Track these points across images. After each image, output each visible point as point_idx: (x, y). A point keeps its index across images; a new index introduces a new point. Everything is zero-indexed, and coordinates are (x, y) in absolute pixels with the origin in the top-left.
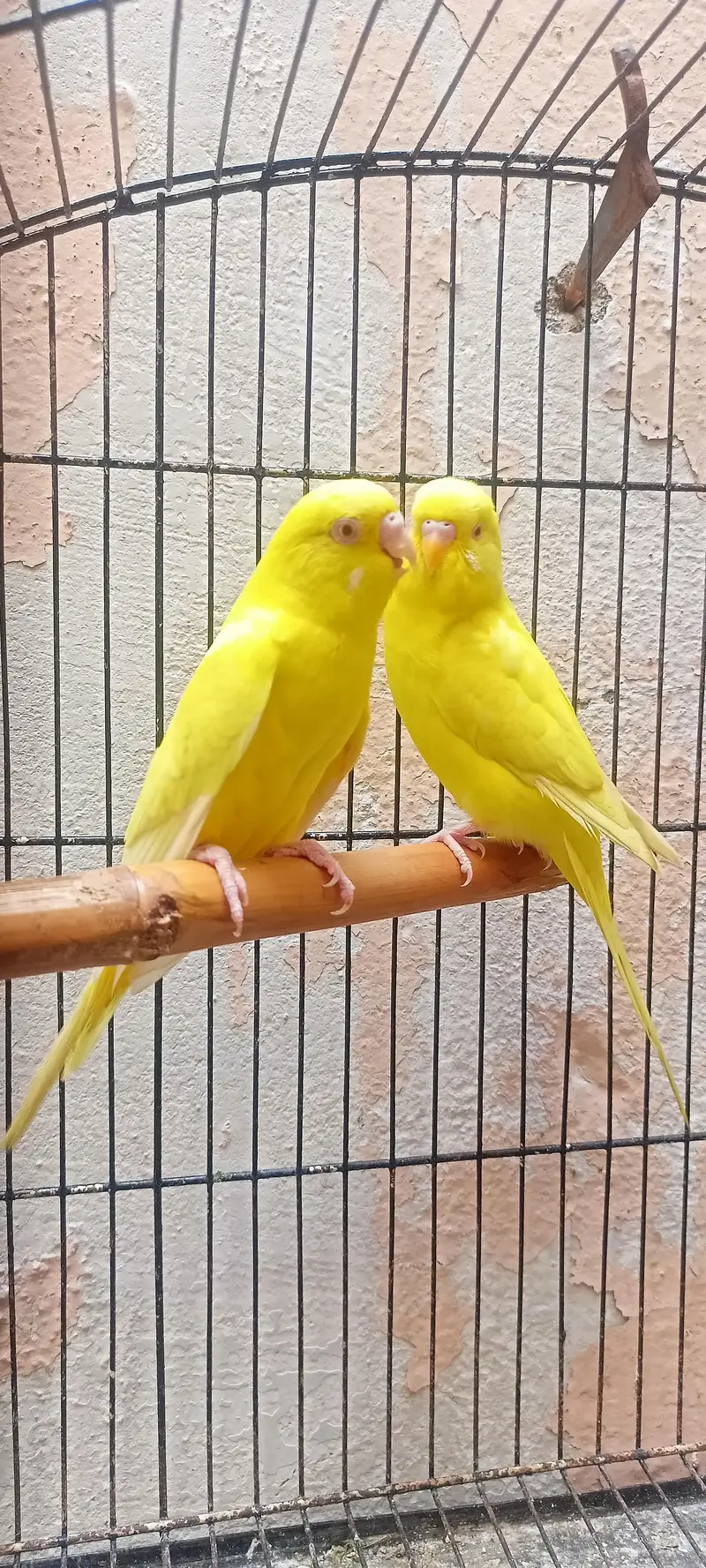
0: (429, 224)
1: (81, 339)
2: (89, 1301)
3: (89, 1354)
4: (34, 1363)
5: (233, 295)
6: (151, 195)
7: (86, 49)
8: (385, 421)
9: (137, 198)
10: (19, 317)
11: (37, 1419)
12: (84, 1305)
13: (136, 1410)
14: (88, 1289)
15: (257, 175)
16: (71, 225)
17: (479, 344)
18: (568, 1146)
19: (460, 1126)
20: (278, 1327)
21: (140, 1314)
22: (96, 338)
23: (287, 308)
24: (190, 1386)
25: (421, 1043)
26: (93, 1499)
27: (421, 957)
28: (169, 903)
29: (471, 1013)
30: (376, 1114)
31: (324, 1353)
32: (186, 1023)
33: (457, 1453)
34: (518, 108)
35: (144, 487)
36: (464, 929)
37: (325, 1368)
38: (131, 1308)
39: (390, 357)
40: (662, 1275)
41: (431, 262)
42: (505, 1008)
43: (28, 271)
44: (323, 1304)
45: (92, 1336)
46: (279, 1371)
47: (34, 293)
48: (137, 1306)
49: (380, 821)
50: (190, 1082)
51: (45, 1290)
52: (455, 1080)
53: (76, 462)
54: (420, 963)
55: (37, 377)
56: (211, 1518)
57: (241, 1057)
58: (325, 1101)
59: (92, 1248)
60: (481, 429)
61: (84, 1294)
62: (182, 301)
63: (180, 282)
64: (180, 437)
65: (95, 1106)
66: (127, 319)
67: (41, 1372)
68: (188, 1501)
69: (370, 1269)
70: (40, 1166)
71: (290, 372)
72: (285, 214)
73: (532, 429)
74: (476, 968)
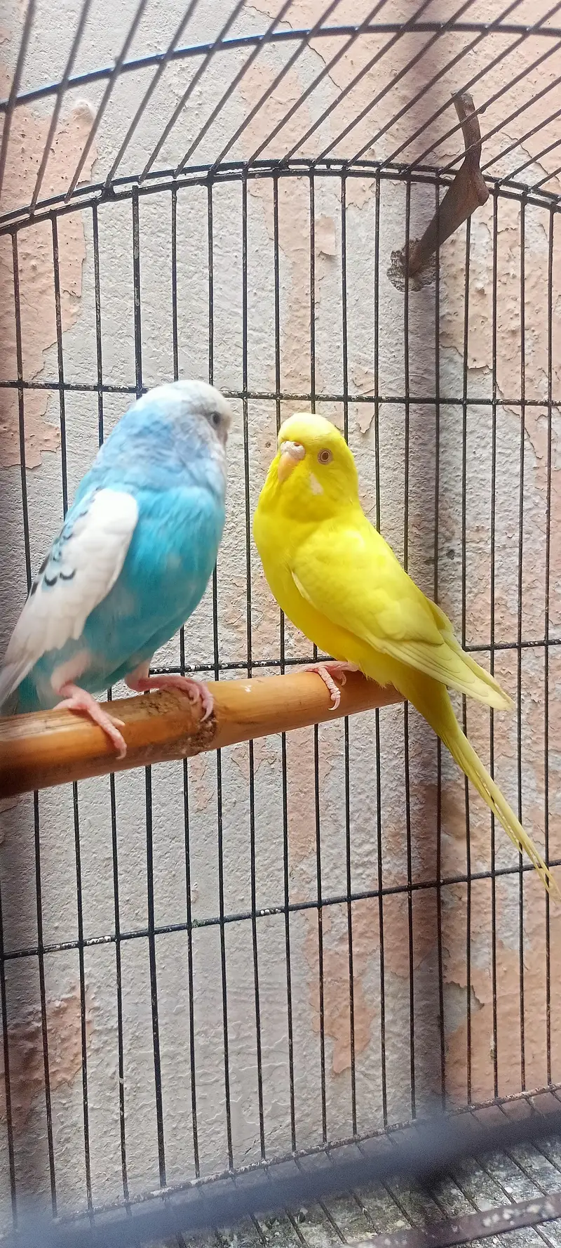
2: (98, 1028)
3: (100, 1068)
4: (59, 1080)
7: (56, 74)
8: (286, 356)
9: (118, 189)
11: (62, 1123)
12: (95, 1031)
13: (137, 1108)
14: (98, 1018)
15: (204, 174)
16: (69, 209)
17: (350, 300)
18: (441, 881)
19: (362, 874)
20: (239, 1034)
21: (137, 1034)
22: (72, 294)
24: (176, 1085)
25: (332, 814)
26: (107, 1180)
27: (329, 751)
29: (366, 789)
30: (302, 869)
31: (272, 1051)
32: (162, 811)
33: (370, 1116)
34: (369, 127)
36: (359, 728)
37: (274, 1062)
38: (131, 1031)
39: (287, 308)
40: (505, 972)
42: (389, 785)
44: (270, 1014)
45: (102, 1055)
46: (241, 1068)
47: (25, 259)
48: (134, 1029)
49: (295, 652)
50: (167, 855)
51: (64, 1022)
52: (357, 840)
53: (77, 388)
54: (329, 756)
55: (29, 323)
57: (204, 833)
58: (266, 862)
59: (99, 987)
60: (354, 362)
61: (95, 1023)
65: (96, 879)
67: (65, 1087)
68: (178, 1174)
69: (303, 985)
70: (57, 928)
71: (218, 320)
73: (389, 362)
74: (368, 756)
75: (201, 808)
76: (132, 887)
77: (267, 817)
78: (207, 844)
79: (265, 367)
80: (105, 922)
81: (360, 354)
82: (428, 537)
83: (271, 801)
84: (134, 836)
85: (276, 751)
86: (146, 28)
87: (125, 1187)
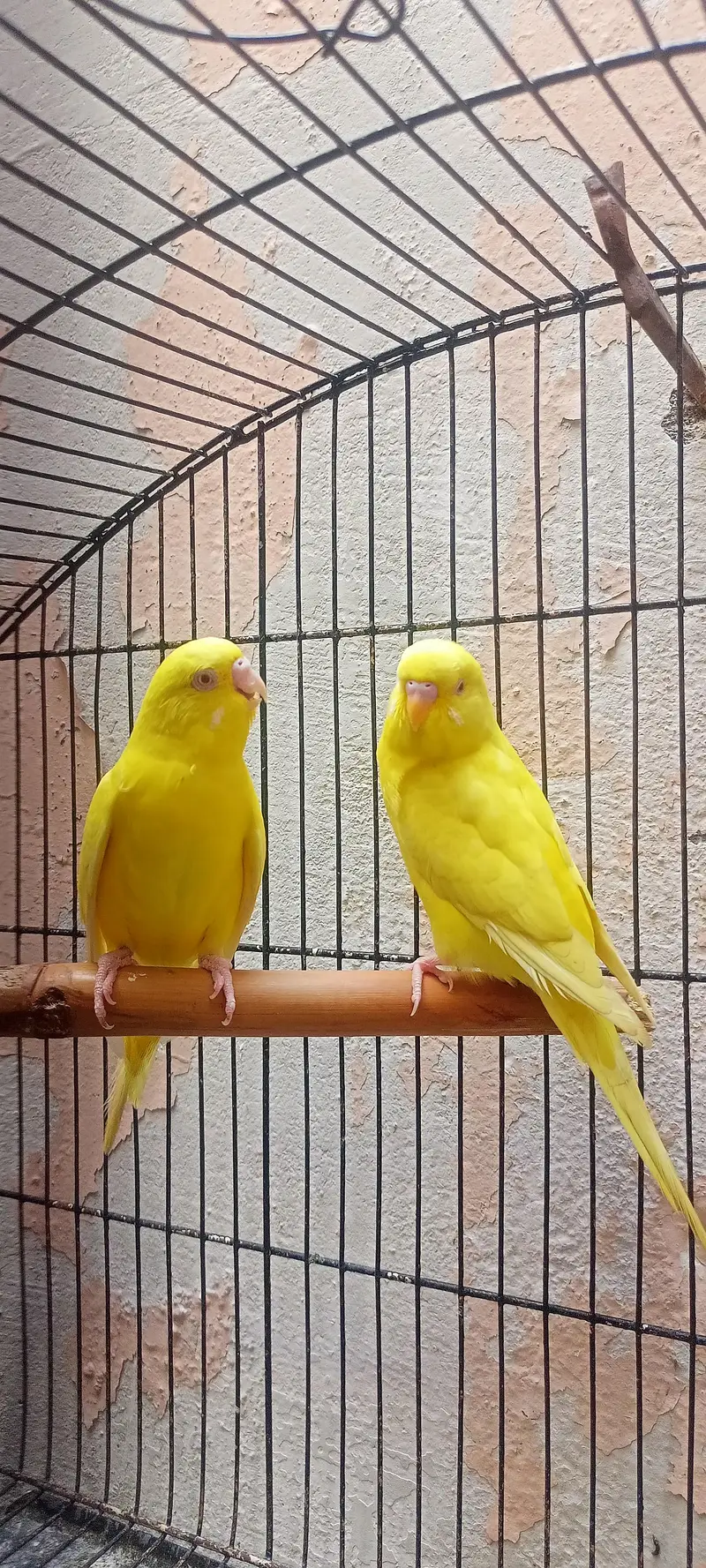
0: (555, 369)
1: (274, 538)
6: (254, 426)
8: (509, 564)
10: (235, 528)
16: (206, 461)
17: (602, 473)
22: (284, 535)
23: (427, 477)
25: (516, 1178)
27: (519, 1090)
28: (57, 994)
29: (568, 1157)
36: (564, 1067)
39: (515, 502)
41: (555, 405)
43: (243, 491)
47: (246, 507)
54: (519, 1096)
55: (244, 573)
60: (602, 556)
62: (346, 490)
63: (345, 475)
66: (305, 514)
71: (429, 534)
72: (429, 395)
73: (655, 549)
74: (574, 1111)
75: (357, 1124)
76: (280, 1194)
77: (432, 1157)
78: (360, 1169)
79: (481, 583)
80: (253, 1224)
81: (611, 544)
82: (697, 800)
83: (439, 1137)
84: (287, 1136)
85: (451, 1074)
86: (378, 220)
87: (233, 1535)
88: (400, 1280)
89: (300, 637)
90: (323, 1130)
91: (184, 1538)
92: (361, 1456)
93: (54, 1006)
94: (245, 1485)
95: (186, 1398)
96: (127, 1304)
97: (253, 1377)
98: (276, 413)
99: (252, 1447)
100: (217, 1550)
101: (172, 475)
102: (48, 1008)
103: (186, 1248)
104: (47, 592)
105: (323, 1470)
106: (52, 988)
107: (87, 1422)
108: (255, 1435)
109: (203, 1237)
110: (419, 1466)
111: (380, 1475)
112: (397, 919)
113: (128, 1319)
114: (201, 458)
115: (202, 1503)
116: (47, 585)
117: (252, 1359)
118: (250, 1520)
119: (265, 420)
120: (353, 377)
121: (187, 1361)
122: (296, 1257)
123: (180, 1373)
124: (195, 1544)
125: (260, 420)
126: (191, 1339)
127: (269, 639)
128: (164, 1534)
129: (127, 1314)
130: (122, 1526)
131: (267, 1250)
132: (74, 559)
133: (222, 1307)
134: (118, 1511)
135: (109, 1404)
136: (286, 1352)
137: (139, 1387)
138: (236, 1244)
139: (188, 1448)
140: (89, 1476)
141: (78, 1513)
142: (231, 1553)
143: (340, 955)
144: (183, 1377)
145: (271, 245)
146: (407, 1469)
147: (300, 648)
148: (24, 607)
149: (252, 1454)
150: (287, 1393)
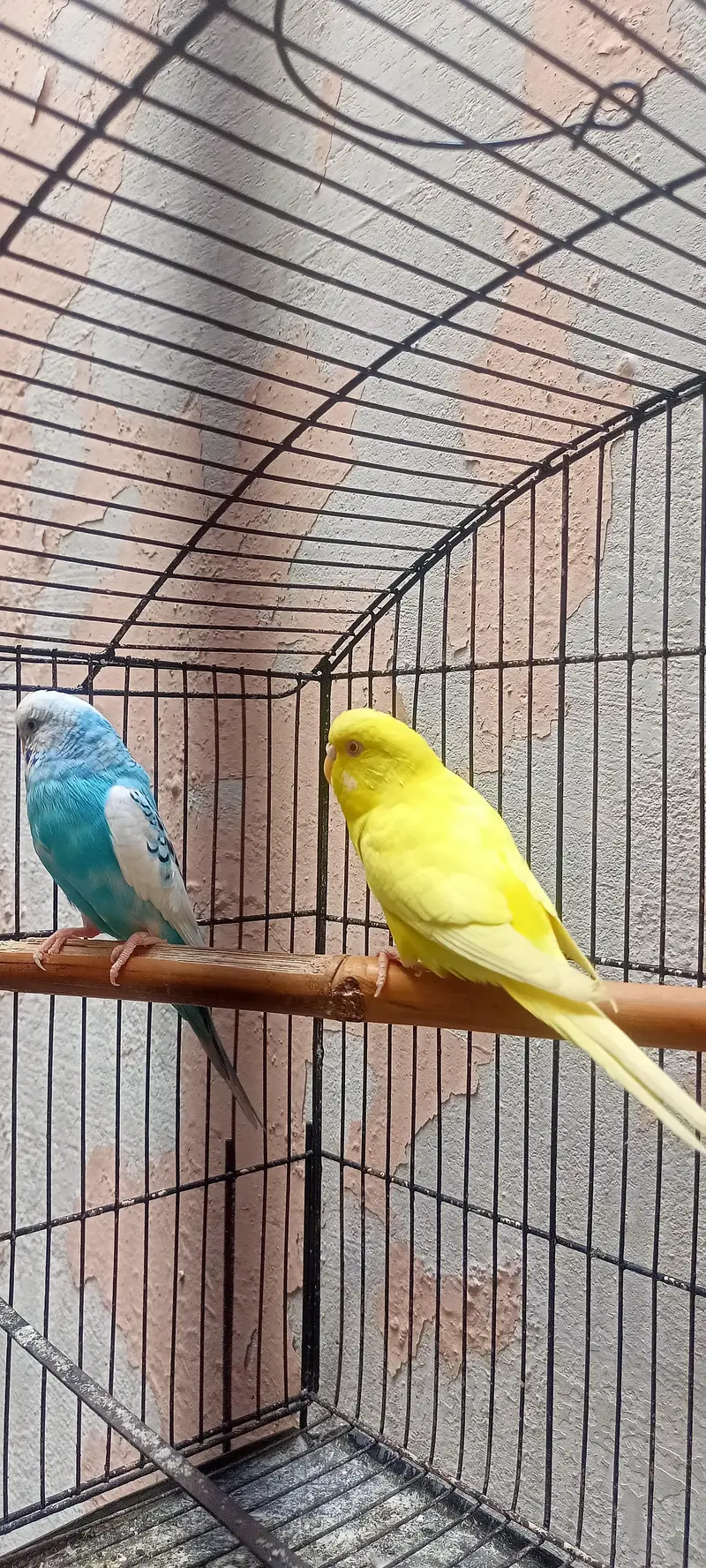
1: (586, 561)
5: (693, 500)
6: (559, 460)
9: (553, 463)
10: (551, 553)
11: (485, 1393)
16: (516, 494)
28: (353, 983)
35: (617, 670)
53: (514, 665)
56: (572, 1550)
61: (520, 1311)
62: (655, 514)
63: (656, 499)
64: (646, 626)
66: (616, 538)
75: (643, 1130)
87: (515, 1500)
88: (676, 1285)
89: (597, 659)
90: (610, 1132)
91: (471, 1494)
92: (634, 1448)
93: (350, 994)
94: (527, 1454)
95: (478, 1364)
96: (429, 1270)
97: (538, 1354)
98: (580, 447)
99: (534, 1420)
100: (499, 1511)
101: (485, 509)
102: (345, 994)
103: (480, 1226)
104: (376, 618)
105: (599, 1454)
106: (349, 978)
107: (392, 1370)
108: (538, 1410)
109: (496, 1219)
110: (689, 1468)
111: (652, 1470)
112: (689, 934)
113: (429, 1283)
114: (512, 491)
115: (488, 1465)
116: (376, 611)
117: (537, 1338)
118: (530, 1488)
119: (570, 452)
120: (653, 407)
121: (480, 1330)
122: (579, 1249)
123: (473, 1340)
124: (481, 1502)
125: (565, 453)
126: (484, 1310)
127: (568, 661)
128: (454, 1487)
129: (428, 1278)
130: (418, 1472)
131: (553, 1238)
132: (399, 588)
133: (512, 1286)
134: (415, 1458)
135: (410, 1358)
136: (567, 1336)
137: (437, 1347)
138: (525, 1229)
139: (478, 1411)
140: (392, 1421)
141: (382, 1453)
142: (511, 1516)
143: (627, 966)
144: (475, 1344)
145: (594, 279)
146: (677, 1469)
147: (596, 670)
148: (356, 632)
149: (534, 1427)
150: (569, 1377)
